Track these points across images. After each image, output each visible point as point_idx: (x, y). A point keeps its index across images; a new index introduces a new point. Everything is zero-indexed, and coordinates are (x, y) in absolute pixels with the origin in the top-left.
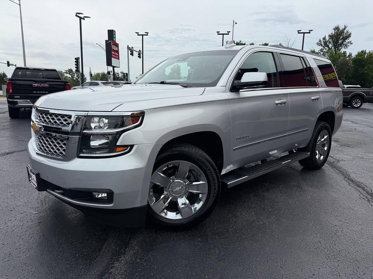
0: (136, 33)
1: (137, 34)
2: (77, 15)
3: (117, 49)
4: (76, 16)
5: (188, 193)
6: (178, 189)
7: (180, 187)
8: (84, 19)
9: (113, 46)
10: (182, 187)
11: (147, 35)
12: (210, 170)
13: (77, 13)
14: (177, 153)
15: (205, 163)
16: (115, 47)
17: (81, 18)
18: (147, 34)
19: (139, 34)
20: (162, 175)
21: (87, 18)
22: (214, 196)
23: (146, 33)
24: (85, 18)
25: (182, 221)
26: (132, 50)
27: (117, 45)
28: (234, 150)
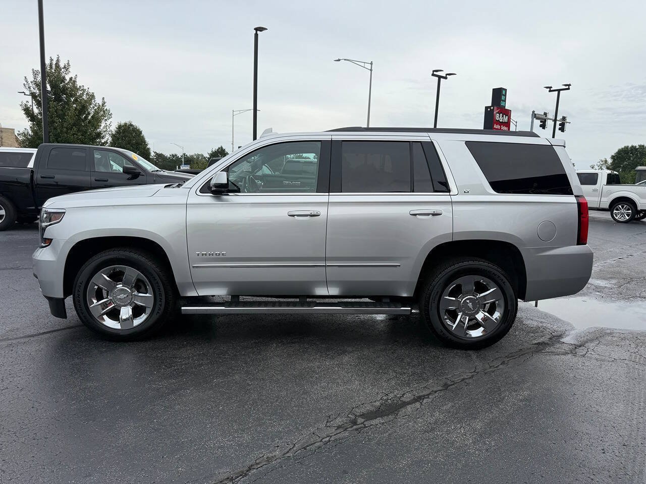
0: (547, 88)
1: (549, 89)
2: (435, 73)
3: (506, 119)
4: (433, 75)
5: (133, 305)
6: (122, 296)
7: (126, 296)
8: (446, 78)
9: (498, 114)
10: (127, 296)
11: (569, 89)
12: (157, 283)
13: (434, 71)
14: (124, 257)
15: (152, 275)
16: (503, 116)
17: (440, 77)
18: (568, 87)
19: (551, 89)
20: (108, 279)
21: (452, 76)
22: (158, 312)
23: (566, 85)
24: (447, 76)
25: (120, 332)
26: (542, 119)
27: (507, 113)
28: (194, 267)
